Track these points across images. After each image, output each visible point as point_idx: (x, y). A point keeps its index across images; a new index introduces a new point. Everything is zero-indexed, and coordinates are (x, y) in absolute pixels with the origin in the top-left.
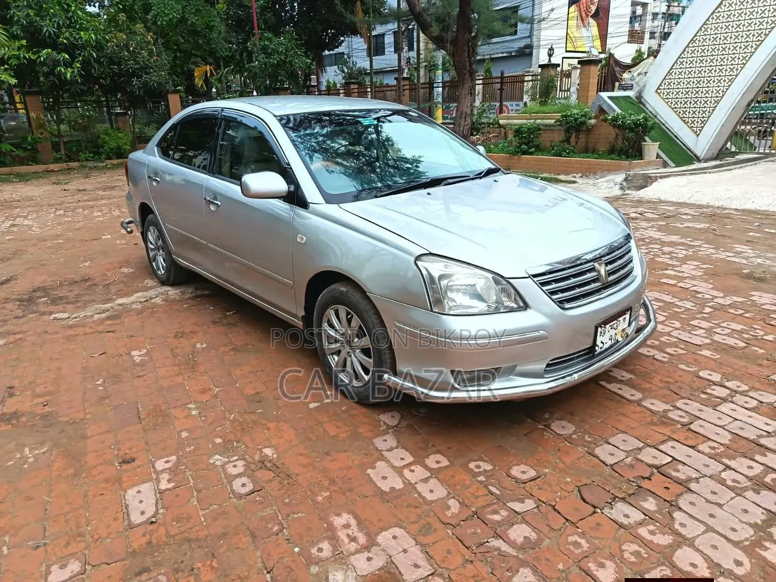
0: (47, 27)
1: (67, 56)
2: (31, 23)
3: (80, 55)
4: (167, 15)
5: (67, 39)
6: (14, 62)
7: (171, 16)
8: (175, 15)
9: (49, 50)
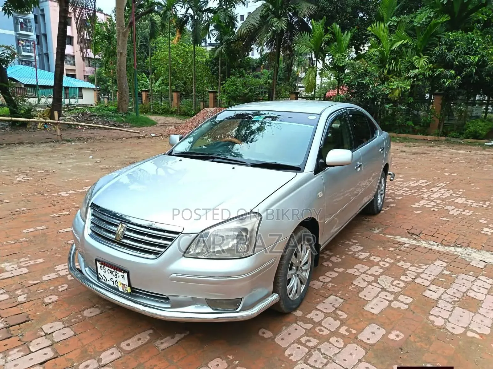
0: (450, 56)
1: (453, 72)
2: (442, 54)
5: (459, 62)
6: (421, 77)
9: (442, 69)
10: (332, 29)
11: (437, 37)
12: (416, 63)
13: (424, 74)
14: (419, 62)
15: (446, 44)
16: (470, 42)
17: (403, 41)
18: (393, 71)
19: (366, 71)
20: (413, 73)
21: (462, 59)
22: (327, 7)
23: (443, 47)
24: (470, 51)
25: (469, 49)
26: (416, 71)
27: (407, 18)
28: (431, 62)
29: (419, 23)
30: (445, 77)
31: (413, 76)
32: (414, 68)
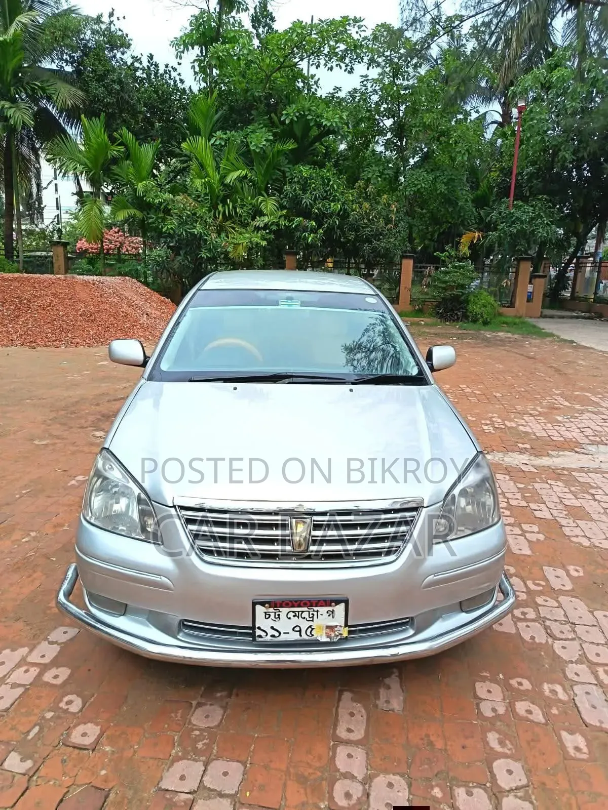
0: (306, 200)
1: (314, 224)
2: (296, 196)
3: (326, 222)
4: (416, 185)
5: (318, 209)
6: (274, 228)
7: (419, 186)
8: (423, 185)
9: (301, 218)
10: (121, 136)
11: (279, 170)
12: (262, 206)
13: (278, 224)
14: (267, 207)
15: (298, 182)
16: (326, 183)
17: (240, 171)
18: (230, 216)
19: (195, 214)
20: (260, 222)
21: (320, 205)
22: (104, 97)
23: (297, 187)
24: (327, 195)
25: (326, 192)
26: (266, 219)
27: (237, 137)
28: (282, 207)
29: (257, 147)
30: (305, 229)
31: (262, 225)
32: (262, 214)
